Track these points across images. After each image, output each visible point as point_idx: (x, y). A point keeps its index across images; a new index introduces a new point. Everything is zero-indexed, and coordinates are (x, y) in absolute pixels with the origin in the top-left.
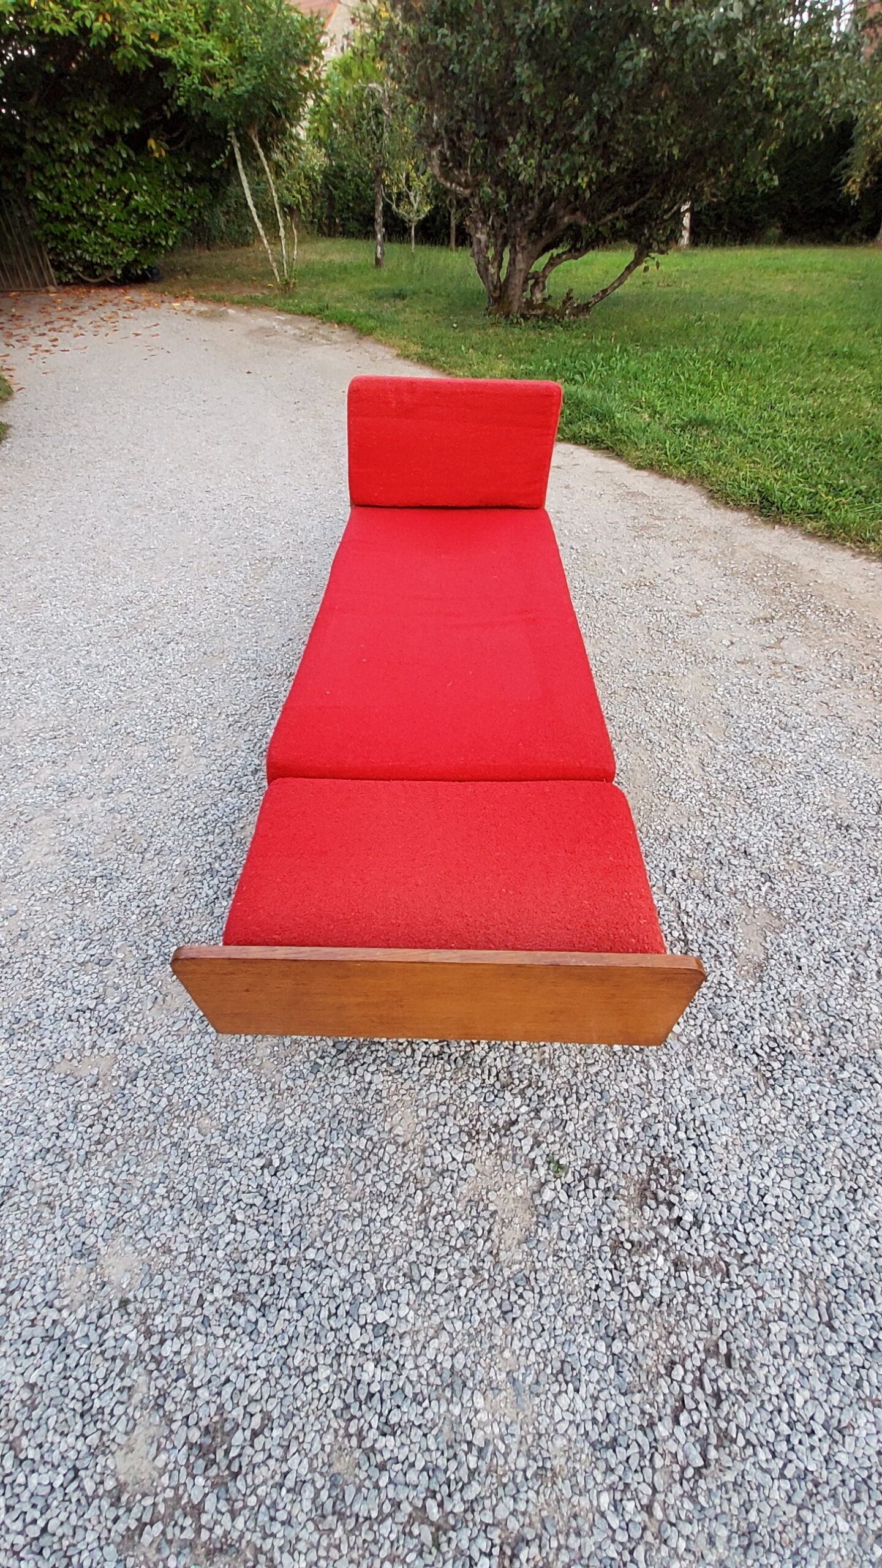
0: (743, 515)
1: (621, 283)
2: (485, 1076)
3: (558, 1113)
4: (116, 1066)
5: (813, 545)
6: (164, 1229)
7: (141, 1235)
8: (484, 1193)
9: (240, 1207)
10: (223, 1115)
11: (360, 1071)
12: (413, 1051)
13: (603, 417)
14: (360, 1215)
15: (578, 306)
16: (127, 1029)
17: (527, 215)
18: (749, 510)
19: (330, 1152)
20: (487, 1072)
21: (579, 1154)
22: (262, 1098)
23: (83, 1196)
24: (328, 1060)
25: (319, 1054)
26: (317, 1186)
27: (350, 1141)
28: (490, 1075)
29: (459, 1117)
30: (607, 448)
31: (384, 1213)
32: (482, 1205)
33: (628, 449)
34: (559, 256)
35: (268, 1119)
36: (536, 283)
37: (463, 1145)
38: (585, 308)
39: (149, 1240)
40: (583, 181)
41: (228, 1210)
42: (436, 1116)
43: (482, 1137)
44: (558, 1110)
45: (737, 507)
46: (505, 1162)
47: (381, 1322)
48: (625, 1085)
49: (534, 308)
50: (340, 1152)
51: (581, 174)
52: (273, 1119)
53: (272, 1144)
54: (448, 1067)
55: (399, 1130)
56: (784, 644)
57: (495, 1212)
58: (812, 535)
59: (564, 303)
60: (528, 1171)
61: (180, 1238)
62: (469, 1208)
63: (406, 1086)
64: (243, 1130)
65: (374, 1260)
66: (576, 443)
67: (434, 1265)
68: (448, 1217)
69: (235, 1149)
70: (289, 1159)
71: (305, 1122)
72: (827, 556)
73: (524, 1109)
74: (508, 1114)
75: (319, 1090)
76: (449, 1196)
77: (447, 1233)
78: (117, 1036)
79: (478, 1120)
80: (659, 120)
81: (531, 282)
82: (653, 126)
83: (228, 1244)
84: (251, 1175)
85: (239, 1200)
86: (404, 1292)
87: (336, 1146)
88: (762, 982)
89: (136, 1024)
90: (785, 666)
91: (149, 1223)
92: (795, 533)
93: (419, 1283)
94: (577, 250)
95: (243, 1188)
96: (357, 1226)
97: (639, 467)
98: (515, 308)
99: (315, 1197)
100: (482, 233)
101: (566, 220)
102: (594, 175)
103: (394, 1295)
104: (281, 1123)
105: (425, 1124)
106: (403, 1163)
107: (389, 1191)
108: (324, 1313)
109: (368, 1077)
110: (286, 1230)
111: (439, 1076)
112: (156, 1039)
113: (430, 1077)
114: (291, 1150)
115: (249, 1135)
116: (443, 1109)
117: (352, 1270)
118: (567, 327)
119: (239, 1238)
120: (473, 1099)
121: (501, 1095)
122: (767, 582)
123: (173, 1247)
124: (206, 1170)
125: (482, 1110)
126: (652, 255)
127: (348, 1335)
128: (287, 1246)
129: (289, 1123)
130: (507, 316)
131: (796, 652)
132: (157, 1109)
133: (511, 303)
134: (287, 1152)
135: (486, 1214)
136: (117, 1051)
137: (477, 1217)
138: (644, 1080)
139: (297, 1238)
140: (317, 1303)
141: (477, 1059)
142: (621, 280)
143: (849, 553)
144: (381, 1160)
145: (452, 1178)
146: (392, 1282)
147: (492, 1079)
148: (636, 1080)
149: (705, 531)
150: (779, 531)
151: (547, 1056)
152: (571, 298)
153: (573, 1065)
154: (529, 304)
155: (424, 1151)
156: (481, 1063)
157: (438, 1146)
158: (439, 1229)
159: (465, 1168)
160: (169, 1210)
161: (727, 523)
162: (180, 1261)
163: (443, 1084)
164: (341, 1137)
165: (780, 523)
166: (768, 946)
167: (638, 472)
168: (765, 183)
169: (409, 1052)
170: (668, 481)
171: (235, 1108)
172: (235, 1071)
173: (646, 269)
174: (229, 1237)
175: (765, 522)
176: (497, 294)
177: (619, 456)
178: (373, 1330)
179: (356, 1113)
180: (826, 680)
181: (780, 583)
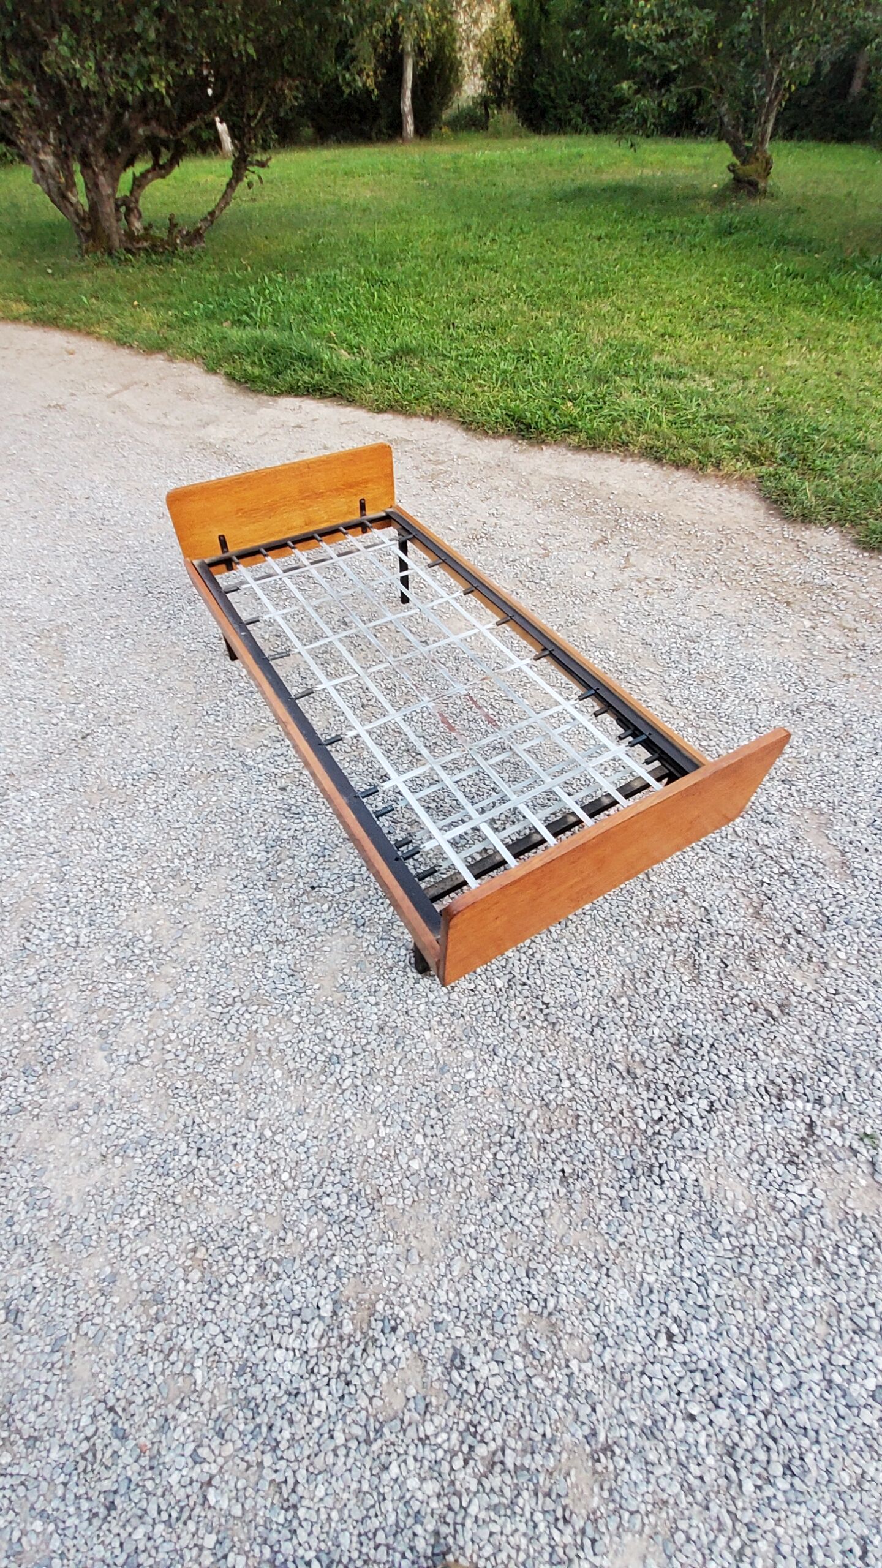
0: (506, 442)
1: (227, 203)
2: (761, 1101)
3: (832, 1091)
4: (429, 1367)
5: (582, 457)
6: (643, 1488)
7: (626, 1515)
8: (842, 1206)
9: (686, 1402)
10: (588, 1324)
11: (665, 1176)
12: (689, 1120)
13: (311, 361)
14: (780, 1312)
15: (188, 233)
16: (402, 1315)
17: (98, 128)
18: (508, 435)
19: (709, 1275)
20: (758, 1095)
21: (872, 1114)
22: (608, 1275)
23: (531, 1533)
24: (629, 1186)
25: (617, 1187)
26: (727, 1317)
27: (714, 1250)
28: (762, 1096)
29: (773, 1153)
30: (334, 395)
31: (795, 1292)
32: (850, 1217)
33: (357, 392)
34: (144, 175)
35: (630, 1291)
36: (129, 210)
37: (797, 1177)
38: (195, 236)
39: (638, 1512)
40: (159, 85)
41: (679, 1414)
42: (756, 1167)
43: (803, 1157)
44: (829, 1088)
45: (497, 435)
46: (835, 1166)
47: (873, 1388)
48: (851, 1030)
49: (138, 239)
50: (717, 1268)
51: (155, 77)
52: (635, 1286)
53: (655, 1313)
54: (728, 1114)
55: (742, 1207)
56: (632, 560)
57: (863, 1216)
58: (578, 448)
59: (170, 232)
60: (854, 1159)
61: (663, 1482)
62: (845, 1229)
63: (711, 1159)
64: (620, 1323)
65: (825, 1341)
66: (297, 396)
67: (866, 1303)
68: (841, 1251)
69: (630, 1348)
70: (682, 1314)
71: (665, 1265)
72: (603, 467)
73: (809, 1106)
74: (803, 1121)
75: (647, 1223)
76: (825, 1232)
77: (851, 1265)
78: (401, 1331)
79: (787, 1144)
80: (227, 15)
81: (123, 209)
82: (222, 21)
83: (707, 1445)
84: (667, 1361)
85: (679, 1393)
86: (867, 1348)
87: (709, 1266)
88: (856, 876)
89: (408, 1300)
90: (648, 581)
91: (621, 1497)
92: (562, 450)
93: (869, 1328)
94: (162, 167)
95: (673, 1379)
96: (787, 1324)
97: (380, 411)
98: (117, 243)
99: (734, 1330)
100: (46, 153)
101: (141, 131)
102: (170, 79)
103: (863, 1357)
104: (645, 1285)
105: (754, 1183)
106: (769, 1233)
107: (782, 1268)
108: (833, 1425)
109: (676, 1176)
110: (741, 1383)
111: (727, 1128)
112: (443, 1299)
113: (722, 1135)
114: (676, 1303)
115: (628, 1322)
116: (755, 1157)
117: (819, 1367)
118: (187, 259)
119: (711, 1431)
120: (768, 1128)
121: (783, 1108)
122: (575, 505)
123: (665, 1497)
124: (622, 1393)
125: (782, 1132)
126: (251, 168)
127: (864, 1424)
128: (755, 1398)
129: (650, 1279)
130: (110, 254)
131: (648, 566)
132: (520, 1376)
133: (109, 237)
134: (675, 1308)
135: (860, 1224)
136: (415, 1348)
137: (856, 1232)
138: (859, 1016)
139: (756, 1383)
140: (821, 1422)
141: (740, 1088)
142: (226, 197)
143: (617, 459)
144: (753, 1246)
145: (812, 1214)
146: (852, 1347)
147: (766, 1097)
148: (855, 1020)
149: (487, 466)
150: (548, 451)
151: (784, 1045)
152: (176, 225)
153: (807, 1039)
154: (130, 235)
155: (773, 1208)
156: (747, 1090)
157: (780, 1195)
158: (843, 1268)
159: (814, 1196)
160: (628, 1468)
161: (500, 454)
162: (683, 1502)
163: (737, 1134)
164: (705, 1252)
165: (543, 442)
166: (834, 842)
167: (380, 416)
168: (348, 84)
169: (687, 1123)
170: (415, 420)
171: (593, 1307)
172: (557, 1268)
173: (250, 185)
174: (702, 1440)
175: (531, 445)
176: (88, 228)
177: (351, 401)
178: (874, 1400)
179: (697, 1219)
180: (686, 584)
181: (587, 503)
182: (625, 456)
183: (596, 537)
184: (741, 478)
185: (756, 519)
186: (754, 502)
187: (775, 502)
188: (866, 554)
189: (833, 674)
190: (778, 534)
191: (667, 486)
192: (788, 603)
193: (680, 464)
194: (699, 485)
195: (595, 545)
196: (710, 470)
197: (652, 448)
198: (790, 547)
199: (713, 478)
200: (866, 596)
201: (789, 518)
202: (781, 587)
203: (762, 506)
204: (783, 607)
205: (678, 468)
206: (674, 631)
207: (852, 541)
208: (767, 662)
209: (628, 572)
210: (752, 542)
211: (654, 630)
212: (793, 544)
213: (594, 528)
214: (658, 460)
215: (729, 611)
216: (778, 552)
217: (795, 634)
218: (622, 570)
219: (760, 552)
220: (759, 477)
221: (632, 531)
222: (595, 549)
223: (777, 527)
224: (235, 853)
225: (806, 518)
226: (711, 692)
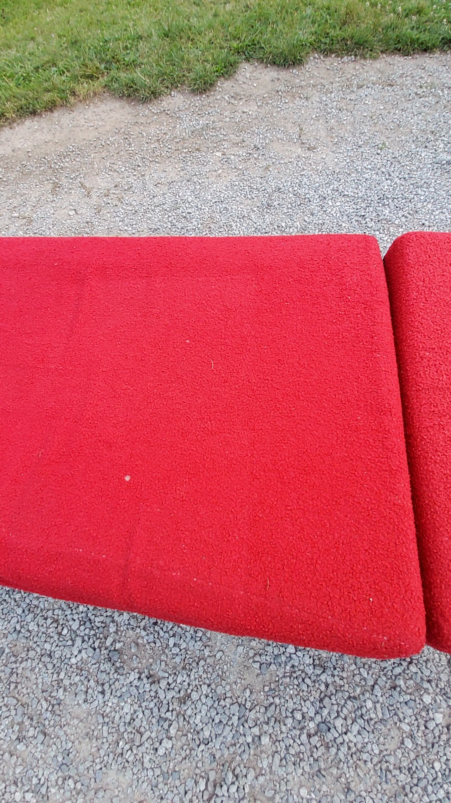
180: (135, 178)
181: (18, 169)
182: (10, 124)
183: (49, 187)
184: (95, 94)
185: (129, 114)
186: (116, 105)
187: (129, 96)
188: (204, 96)
189: (260, 173)
190: (150, 114)
191: (57, 126)
192: (197, 149)
193: (51, 107)
194: (75, 114)
195: (54, 191)
196: (72, 99)
197: (21, 108)
198: (163, 117)
199: (79, 104)
200: (228, 119)
201: (145, 101)
202: (184, 143)
203: (124, 103)
204: (197, 154)
205: (51, 111)
206: (160, 211)
207: (190, 93)
208: (226, 191)
209: (94, 196)
210: (142, 127)
211: (149, 218)
212: (164, 114)
213: (41, 182)
214: (34, 113)
215: (173, 176)
216: (162, 124)
217: (220, 165)
218: (89, 195)
219: (152, 130)
220: (104, 87)
221: (67, 167)
222: (57, 195)
223: (144, 110)
224: (62, 676)
225: (155, 95)
226: (221, 230)
